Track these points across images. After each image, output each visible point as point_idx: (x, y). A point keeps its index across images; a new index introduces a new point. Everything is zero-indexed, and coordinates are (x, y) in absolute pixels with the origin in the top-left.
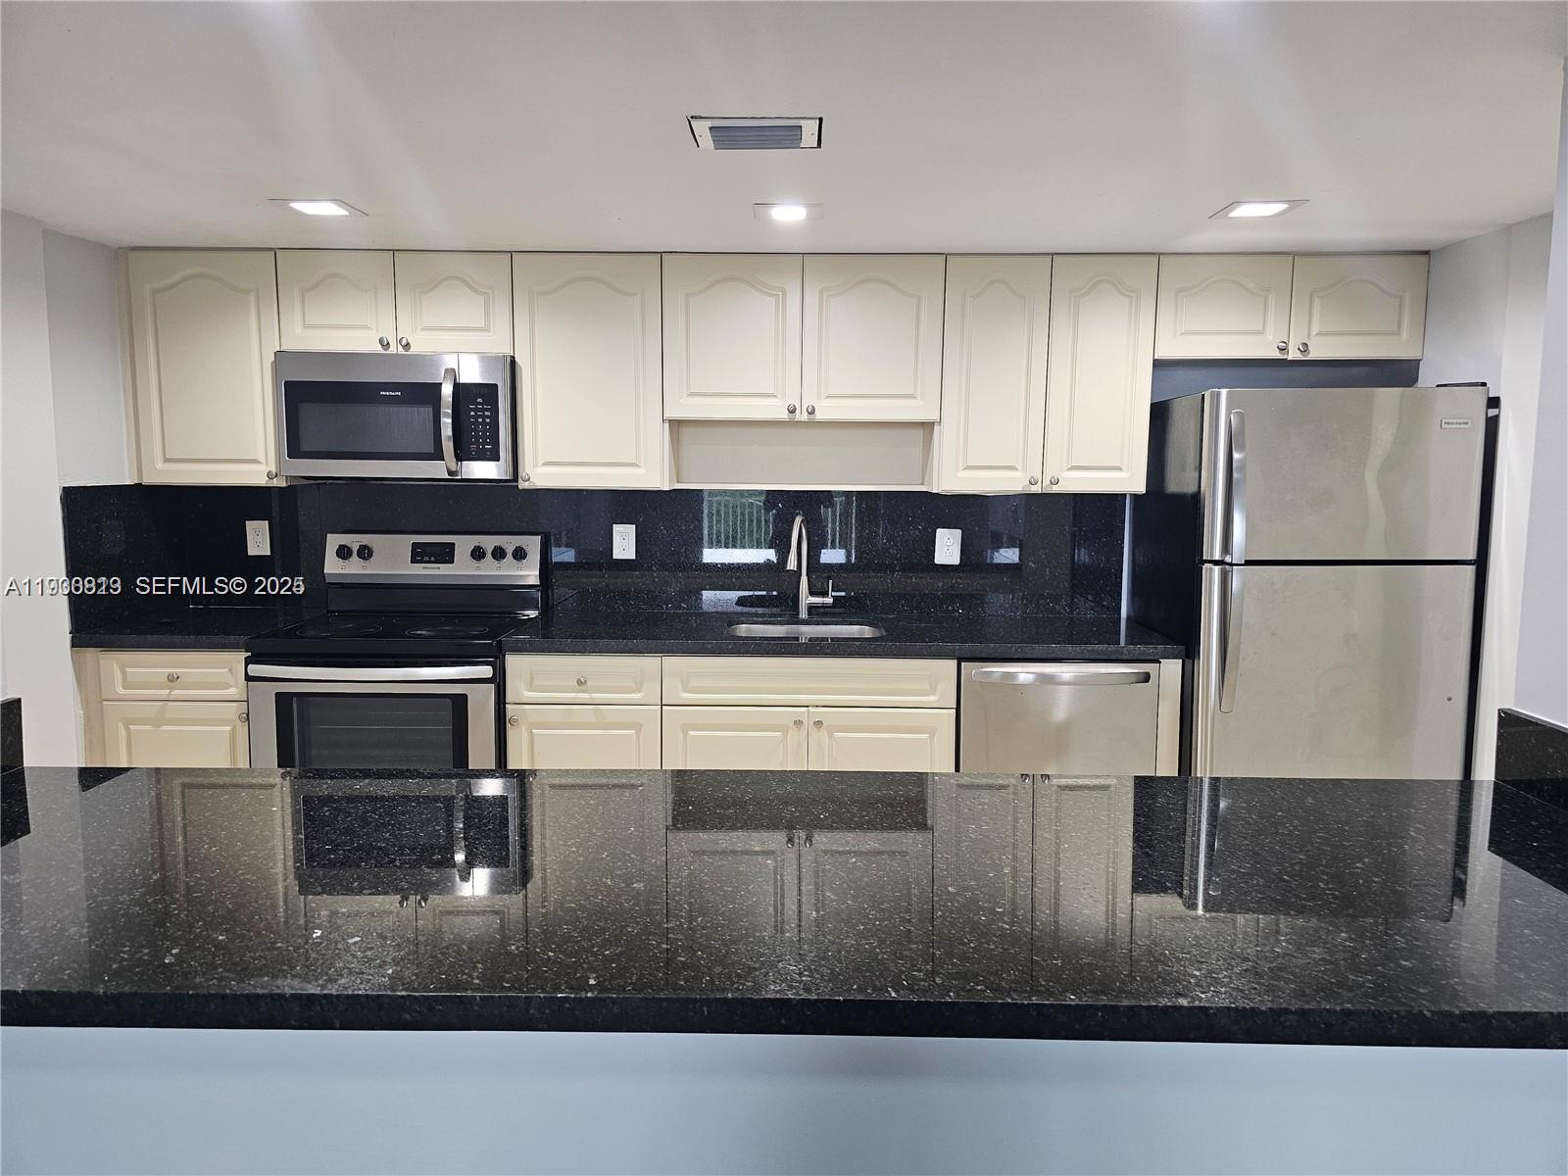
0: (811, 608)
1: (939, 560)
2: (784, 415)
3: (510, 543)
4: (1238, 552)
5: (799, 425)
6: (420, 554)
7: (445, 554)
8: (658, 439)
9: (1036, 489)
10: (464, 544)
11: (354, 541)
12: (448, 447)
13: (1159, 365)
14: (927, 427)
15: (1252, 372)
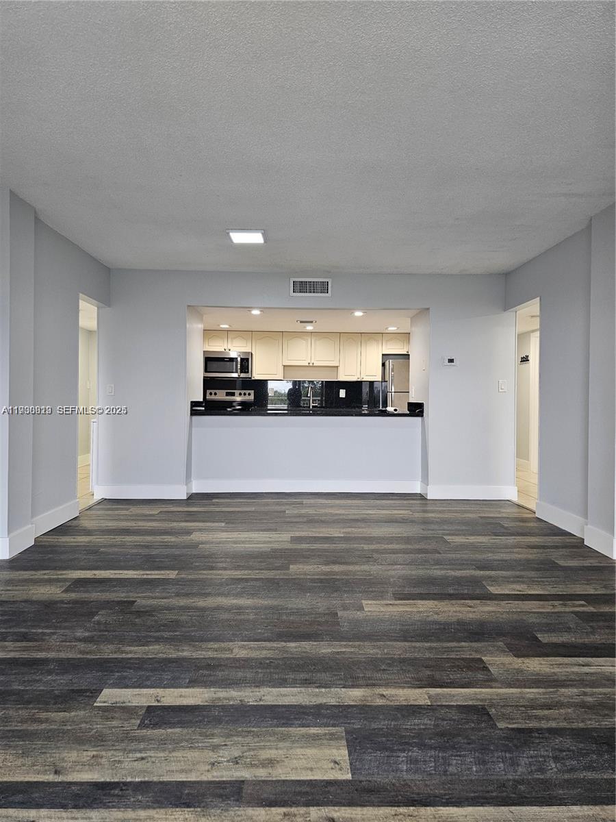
0: (313, 406)
1: (341, 396)
2: (307, 365)
3: (247, 392)
4: (393, 391)
5: (311, 367)
6: (228, 394)
7: (233, 394)
8: (281, 369)
9: (359, 380)
10: (237, 392)
11: (213, 391)
12: (239, 371)
13: (383, 355)
14: (337, 367)
15: (402, 357)
